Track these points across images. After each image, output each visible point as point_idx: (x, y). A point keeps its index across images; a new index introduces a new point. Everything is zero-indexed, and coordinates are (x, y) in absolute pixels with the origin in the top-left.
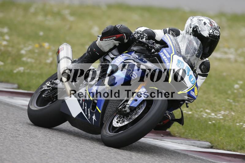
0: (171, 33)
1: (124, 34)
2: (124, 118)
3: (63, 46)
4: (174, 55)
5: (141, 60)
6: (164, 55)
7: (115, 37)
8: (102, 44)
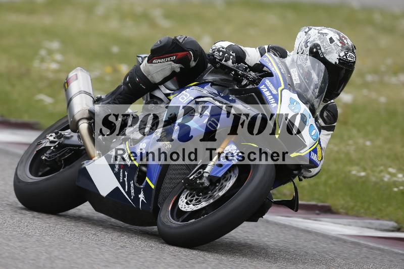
1: (191, 53)
2: (198, 196)
3: (75, 73)
4: (283, 90)
5: (227, 98)
6: (266, 89)
7: (175, 57)
8: (150, 68)
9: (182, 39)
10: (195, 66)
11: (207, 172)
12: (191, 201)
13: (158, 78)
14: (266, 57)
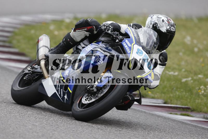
0: (134, 27)
2: (91, 96)
3: (42, 37)
4: (134, 44)
5: (107, 48)
6: (126, 44)
7: (86, 29)
8: (75, 34)
9: (90, 20)
10: (96, 34)
11: (95, 85)
12: (88, 99)
13: (78, 39)
14: (128, 28)
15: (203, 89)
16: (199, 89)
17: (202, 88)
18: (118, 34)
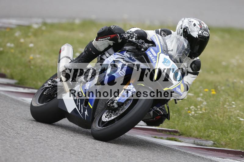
1: (118, 35)
2: (112, 113)
3: (64, 47)
4: (160, 53)
5: (130, 58)
7: (109, 37)
8: (97, 44)
9: (113, 28)
10: (121, 42)
11: (116, 100)
13: (102, 49)
14: (154, 36)
15: (193, 110)
16: (189, 109)
17: (193, 108)
18: (143, 42)
